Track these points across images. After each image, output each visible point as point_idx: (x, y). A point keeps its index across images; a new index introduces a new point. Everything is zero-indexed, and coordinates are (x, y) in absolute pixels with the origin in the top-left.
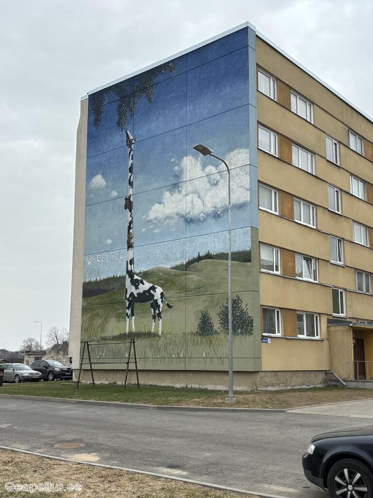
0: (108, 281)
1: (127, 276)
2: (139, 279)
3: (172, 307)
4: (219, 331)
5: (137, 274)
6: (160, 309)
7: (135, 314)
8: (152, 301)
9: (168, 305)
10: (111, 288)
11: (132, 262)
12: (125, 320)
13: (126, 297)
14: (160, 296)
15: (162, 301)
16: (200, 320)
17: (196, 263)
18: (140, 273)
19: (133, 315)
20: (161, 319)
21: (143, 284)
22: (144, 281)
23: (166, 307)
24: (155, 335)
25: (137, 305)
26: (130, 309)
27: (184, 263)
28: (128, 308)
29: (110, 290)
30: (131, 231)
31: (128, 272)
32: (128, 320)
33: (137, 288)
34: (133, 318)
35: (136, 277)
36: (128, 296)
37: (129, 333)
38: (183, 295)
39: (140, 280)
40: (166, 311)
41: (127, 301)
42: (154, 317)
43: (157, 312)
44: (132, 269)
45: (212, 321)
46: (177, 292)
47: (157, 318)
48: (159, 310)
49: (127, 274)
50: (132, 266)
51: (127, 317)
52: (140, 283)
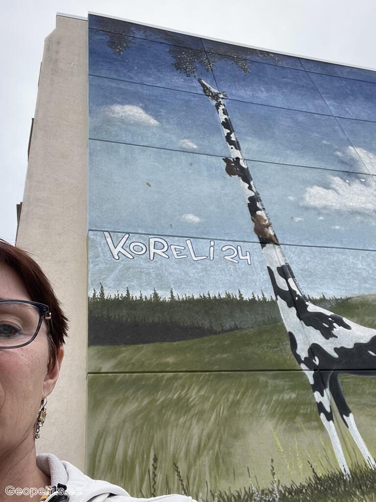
1: (281, 303)
2: (327, 313)
5: (315, 302)
10: (227, 326)
11: (285, 272)
12: (322, 427)
13: (298, 357)
19: (344, 410)
21: (347, 327)
25: (346, 380)
26: (327, 392)
28: (319, 386)
30: (259, 213)
31: (278, 291)
32: (330, 426)
33: (328, 334)
34: (351, 419)
36: (303, 353)
37: (353, 474)
39: (331, 317)
41: (303, 366)
44: (294, 288)
49: (278, 297)
50: (290, 280)
51: (322, 416)
52: (335, 324)
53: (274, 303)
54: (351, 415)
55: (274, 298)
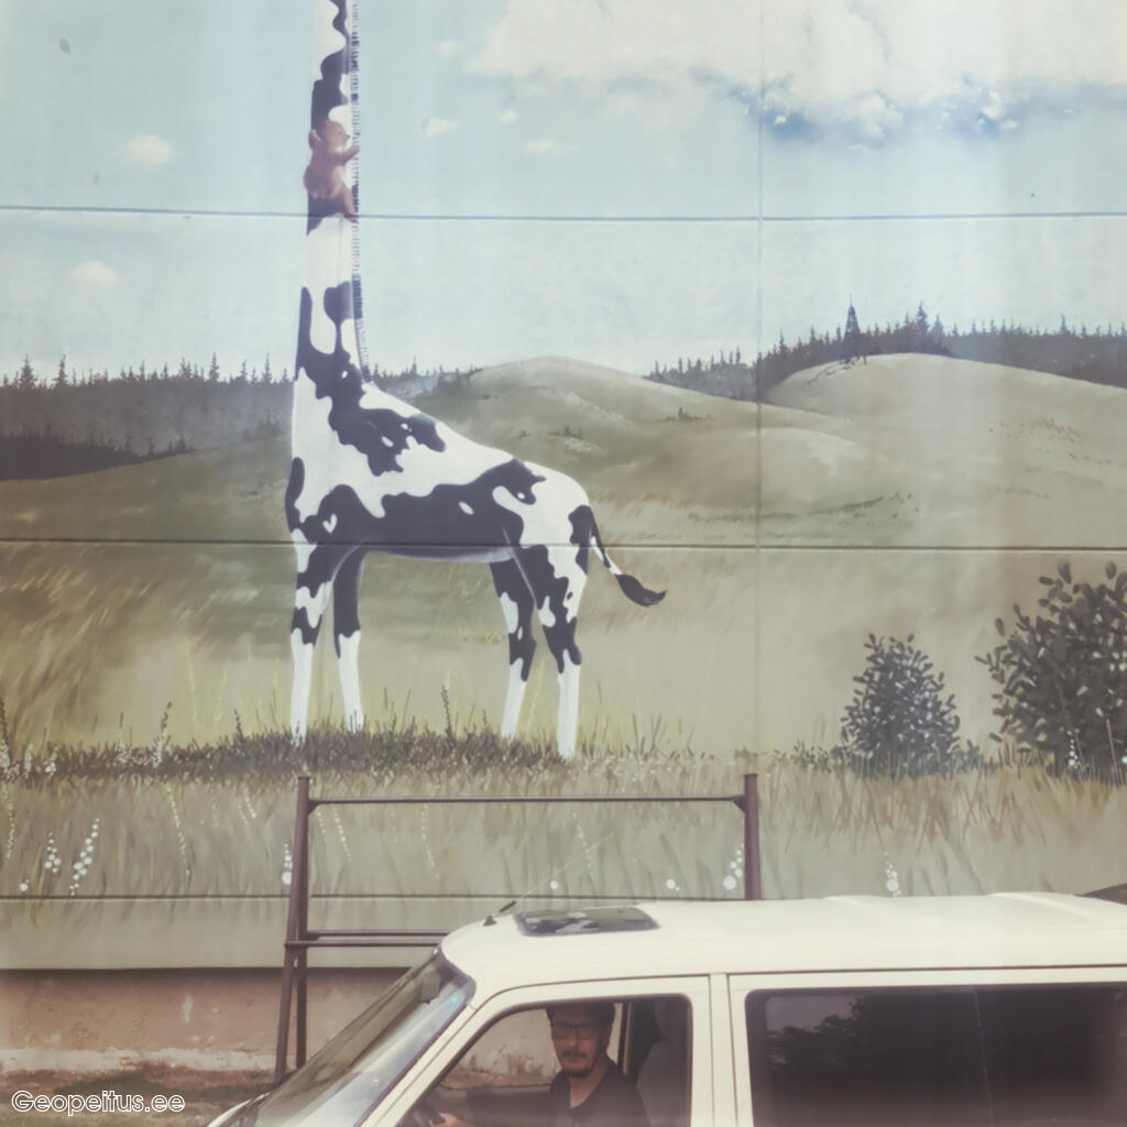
0: (134, 394)
1: (305, 386)
2: (405, 410)
3: (662, 596)
4: (992, 751)
5: (384, 383)
6: (572, 607)
7: (362, 618)
8: (504, 555)
9: (629, 585)
11: (341, 302)
12: (286, 654)
13: (292, 514)
14: (568, 529)
15: (582, 560)
16: (862, 687)
17: (836, 366)
18: (410, 376)
19: (346, 621)
20: (576, 659)
21: (436, 444)
22: (442, 430)
23: (616, 596)
24: (532, 755)
26: (326, 589)
27: (749, 360)
28: (311, 580)
29: (152, 456)
30: (337, 114)
31: (307, 357)
33: (382, 462)
34: (351, 644)
35: (373, 398)
36: (308, 505)
37: (311, 735)
38: (736, 532)
39: (411, 421)
40: (612, 618)
41: (297, 535)
42: (521, 649)
43: (545, 617)
44: (349, 346)
45: (943, 696)
46: (695, 517)
47: (543, 656)
48: (559, 610)
49: (302, 371)
50: (348, 325)
51: (297, 633)
52: (411, 440)
54: (357, 635)
55: (291, 375)
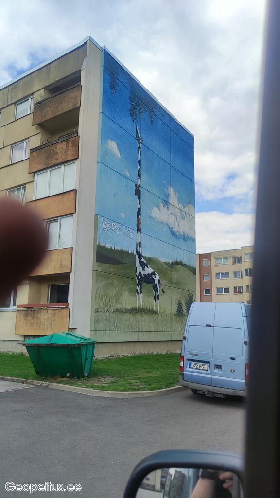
1: (137, 256)
3: (165, 292)
4: (185, 314)
6: (159, 293)
9: (163, 290)
11: (140, 245)
14: (158, 282)
15: (159, 286)
16: (178, 306)
19: (141, 293)
20: (159, 300)
21: (148, 268)
22: (148, 266)
25: (144, 284)
27: (170, 262)
28: (138, 285)
30: (139, 217)
31: (137, 252)
33: (144, 269)
34: (141, 295)
35: (143, 260)
36: (137, 275)
38: (170, 285)
39: (145, 263)
41: (136, 278)
42: (155, 298)
43: (157, 294)
44: (141, 251)
45: (183, 308)
46: (167, 282)
49: (137, 254)
50: (140, 248)
51: (137, 293)
52: (146, 266)
53: (135, 255)
